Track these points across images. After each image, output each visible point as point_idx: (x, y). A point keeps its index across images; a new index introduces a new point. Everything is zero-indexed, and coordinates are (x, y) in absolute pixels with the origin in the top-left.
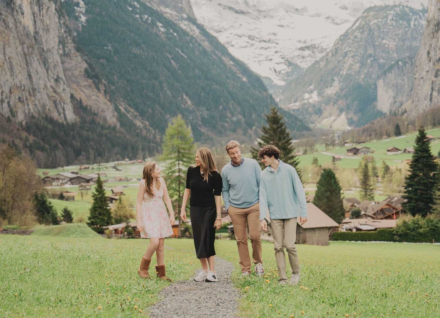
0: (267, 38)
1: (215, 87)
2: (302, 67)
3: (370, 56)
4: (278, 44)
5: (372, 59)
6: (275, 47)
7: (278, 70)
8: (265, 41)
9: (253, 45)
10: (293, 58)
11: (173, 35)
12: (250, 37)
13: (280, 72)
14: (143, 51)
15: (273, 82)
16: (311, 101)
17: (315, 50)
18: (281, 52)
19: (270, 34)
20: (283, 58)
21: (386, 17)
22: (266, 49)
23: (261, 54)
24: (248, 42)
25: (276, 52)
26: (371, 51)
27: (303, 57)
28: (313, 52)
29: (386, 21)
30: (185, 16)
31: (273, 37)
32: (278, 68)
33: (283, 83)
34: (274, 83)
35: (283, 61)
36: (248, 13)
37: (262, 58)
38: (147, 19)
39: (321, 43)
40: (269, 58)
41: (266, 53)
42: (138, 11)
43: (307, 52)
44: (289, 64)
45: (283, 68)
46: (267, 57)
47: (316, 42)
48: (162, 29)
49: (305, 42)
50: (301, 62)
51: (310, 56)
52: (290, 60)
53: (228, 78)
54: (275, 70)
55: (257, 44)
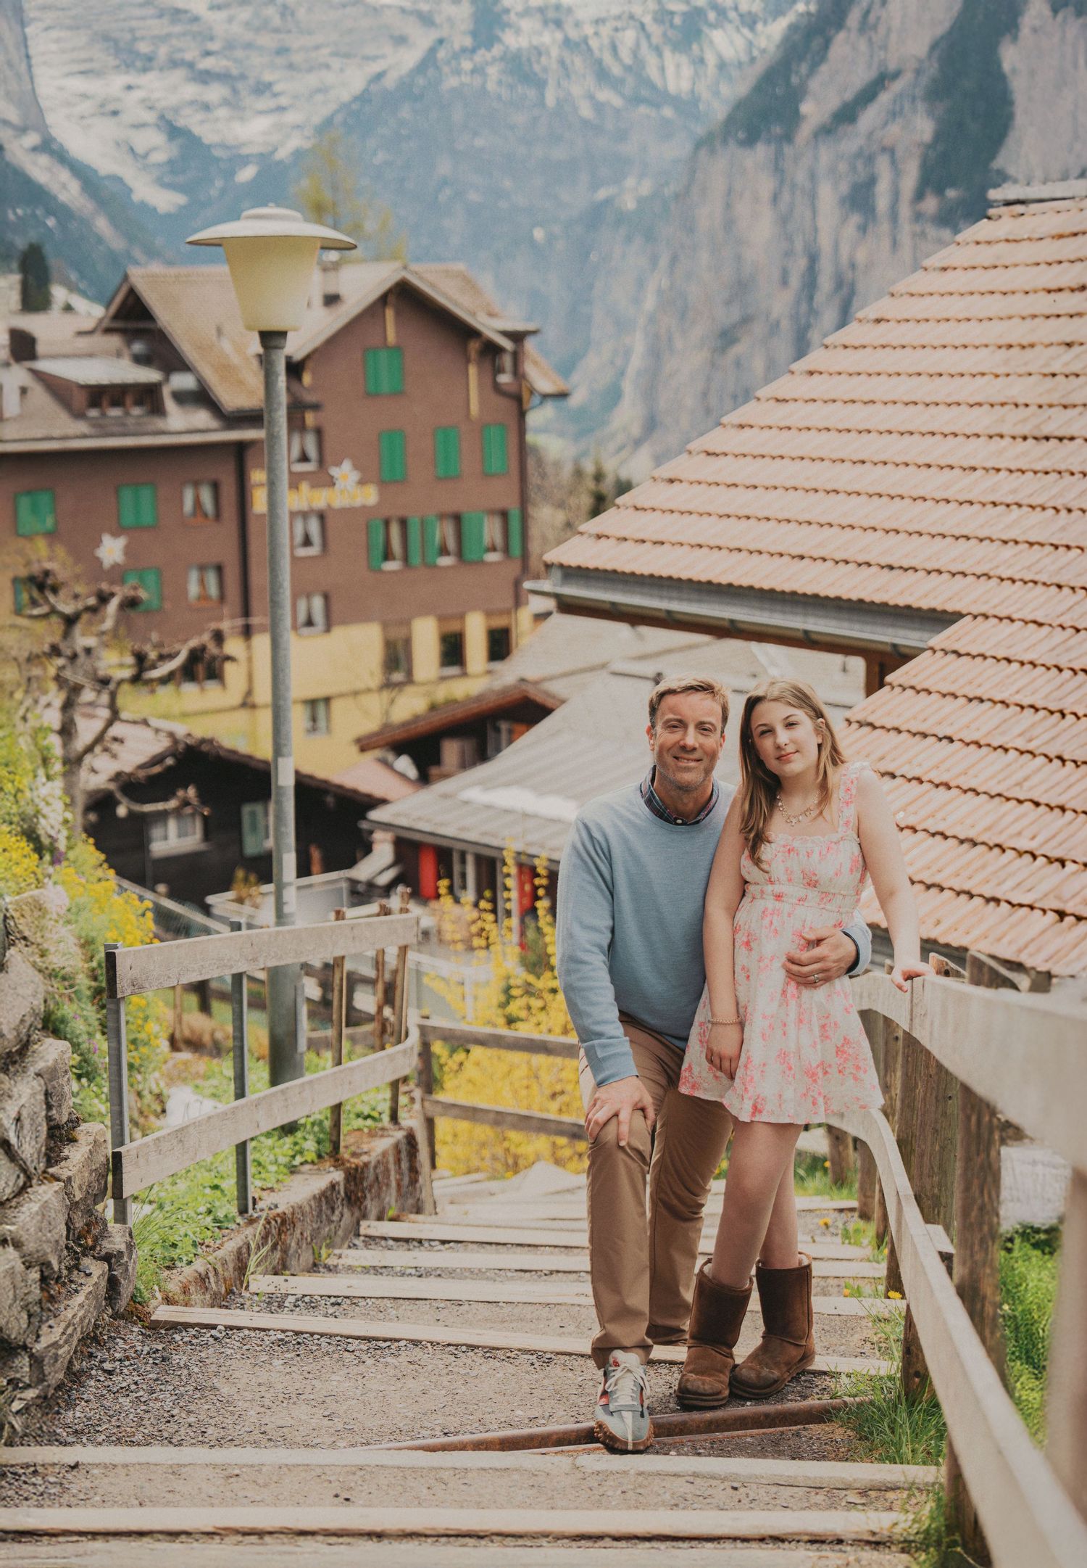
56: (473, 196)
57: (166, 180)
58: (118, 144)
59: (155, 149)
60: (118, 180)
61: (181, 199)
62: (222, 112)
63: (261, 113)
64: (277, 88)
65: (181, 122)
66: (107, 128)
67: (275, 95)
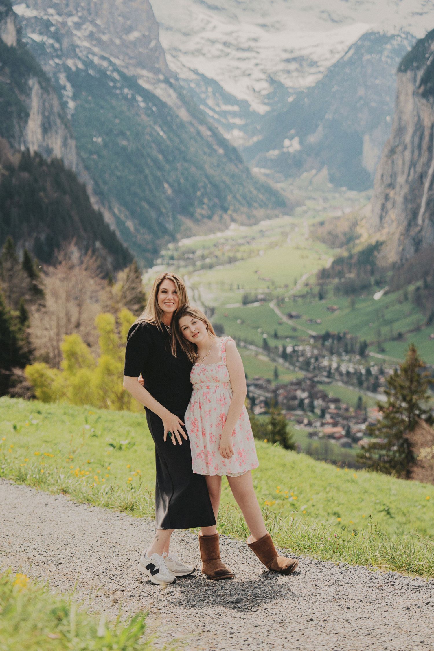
0: (245, 45)
1: (193, 169)
2: (286, 86)
3: (361, 98)
4: (258, 52)
5: (362, 102)
6: (255, 58)
7: (257, 89)
8: (243, 50)
9: (228, 54)
10: (276, 73)
11: (151, 109)
12: (225, 44)
13: (260, 92)
14: (128, 140)
15: (250, 105)
16: (291, 150)
17: (304, 63)
18: (261, 64)
19: (249, 39)
20: (265, 73)
21: (381, 52)
22: (244, 59)
23: (238, 68)
24: (222, 51)
25: (257, 65)
26: (361, 92)
27: (289, 72)
28: (301, 65)
29: (381, 58)
30: (161, 77)
31: (252, 44)
32: (258, 86)
33: (262, 109)
34: (251, 109)
35: (263, 76)
36: (224, 9)
37: (237, 72)
38: (128, 94)
39: (311, 54)
40: (248, 72)
41: (243, 65)
42: (118, 85)
43: (293, 66)
44: (272, 81)
45: (264, 86)
46: (244, 72)
47: (305, 52)
48: (142, 105)
49: (292, 52)
50: (286, 78)
51: (297, 70)
52: (272, 76)
53: (205, 153)
54: (254, 89)
55: (234, 53)
56: (373, 104)
57: (266, 101)
58: (248, 87)
59: (264, 89)
60: (247, 102)
61: (267, 108)
62: (295, 74)
63: (310, 74)
64: (319, 64)
65: (276, 78)
66: (245, 81)
67: (318, 66)
